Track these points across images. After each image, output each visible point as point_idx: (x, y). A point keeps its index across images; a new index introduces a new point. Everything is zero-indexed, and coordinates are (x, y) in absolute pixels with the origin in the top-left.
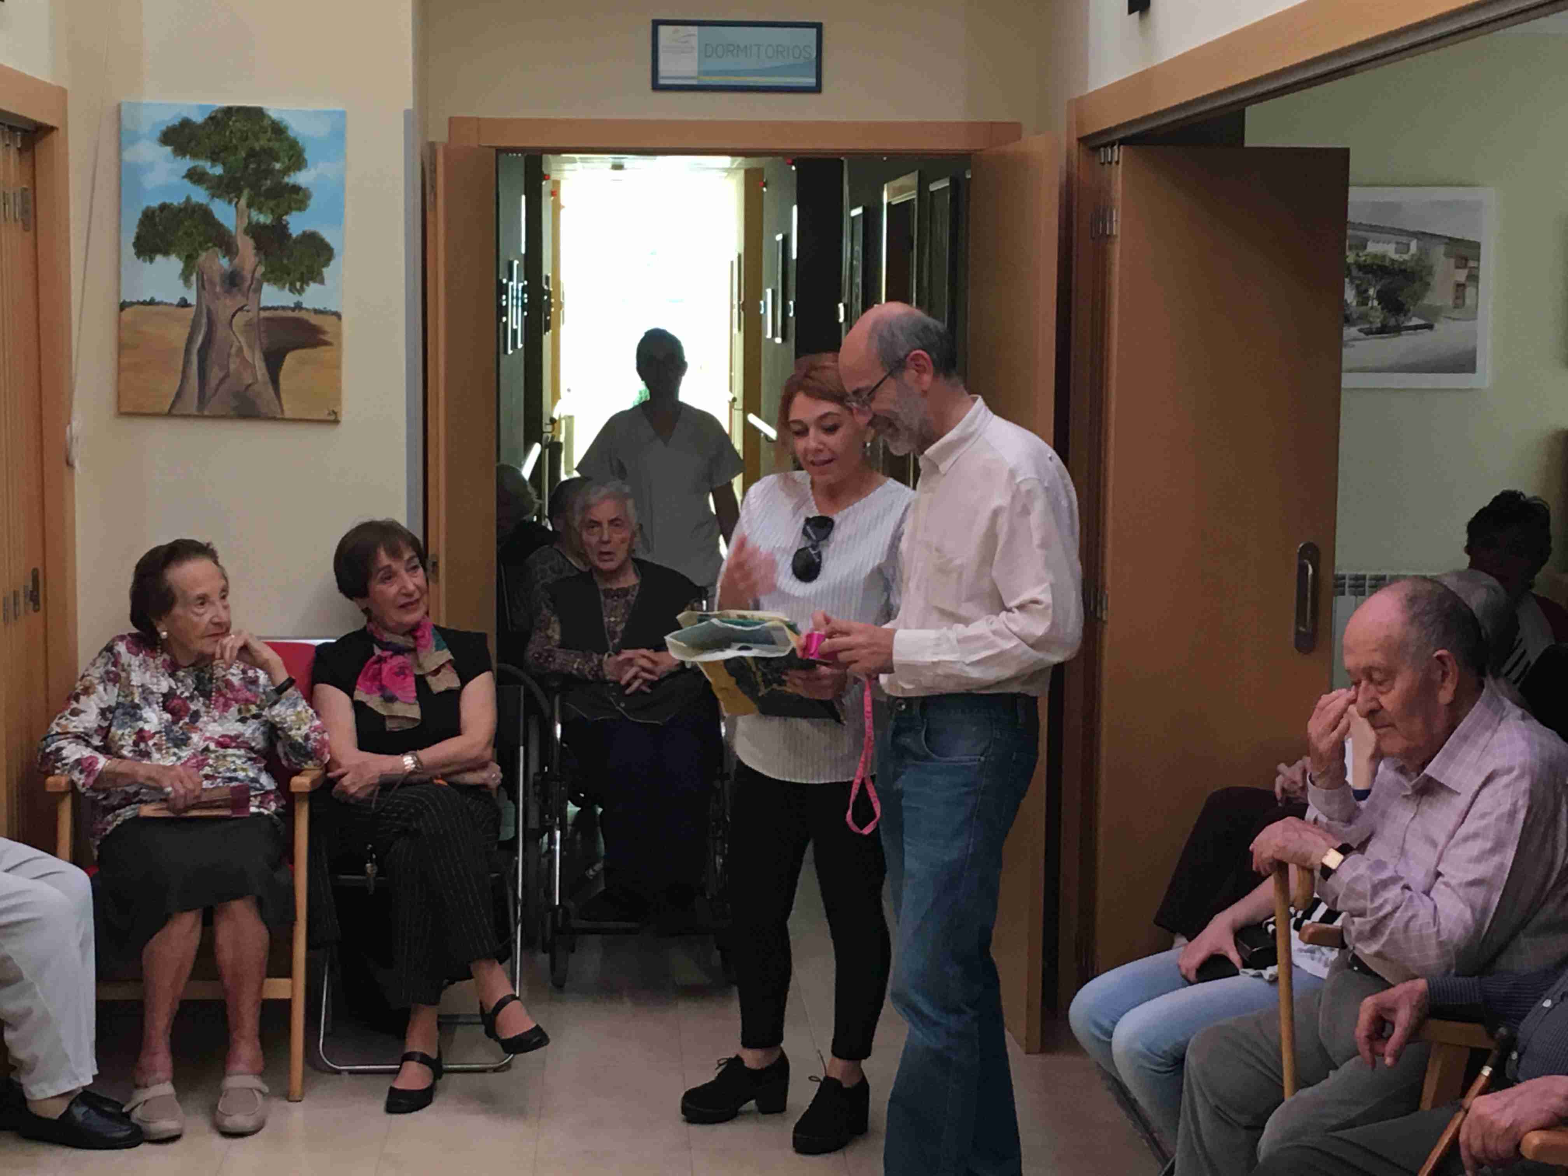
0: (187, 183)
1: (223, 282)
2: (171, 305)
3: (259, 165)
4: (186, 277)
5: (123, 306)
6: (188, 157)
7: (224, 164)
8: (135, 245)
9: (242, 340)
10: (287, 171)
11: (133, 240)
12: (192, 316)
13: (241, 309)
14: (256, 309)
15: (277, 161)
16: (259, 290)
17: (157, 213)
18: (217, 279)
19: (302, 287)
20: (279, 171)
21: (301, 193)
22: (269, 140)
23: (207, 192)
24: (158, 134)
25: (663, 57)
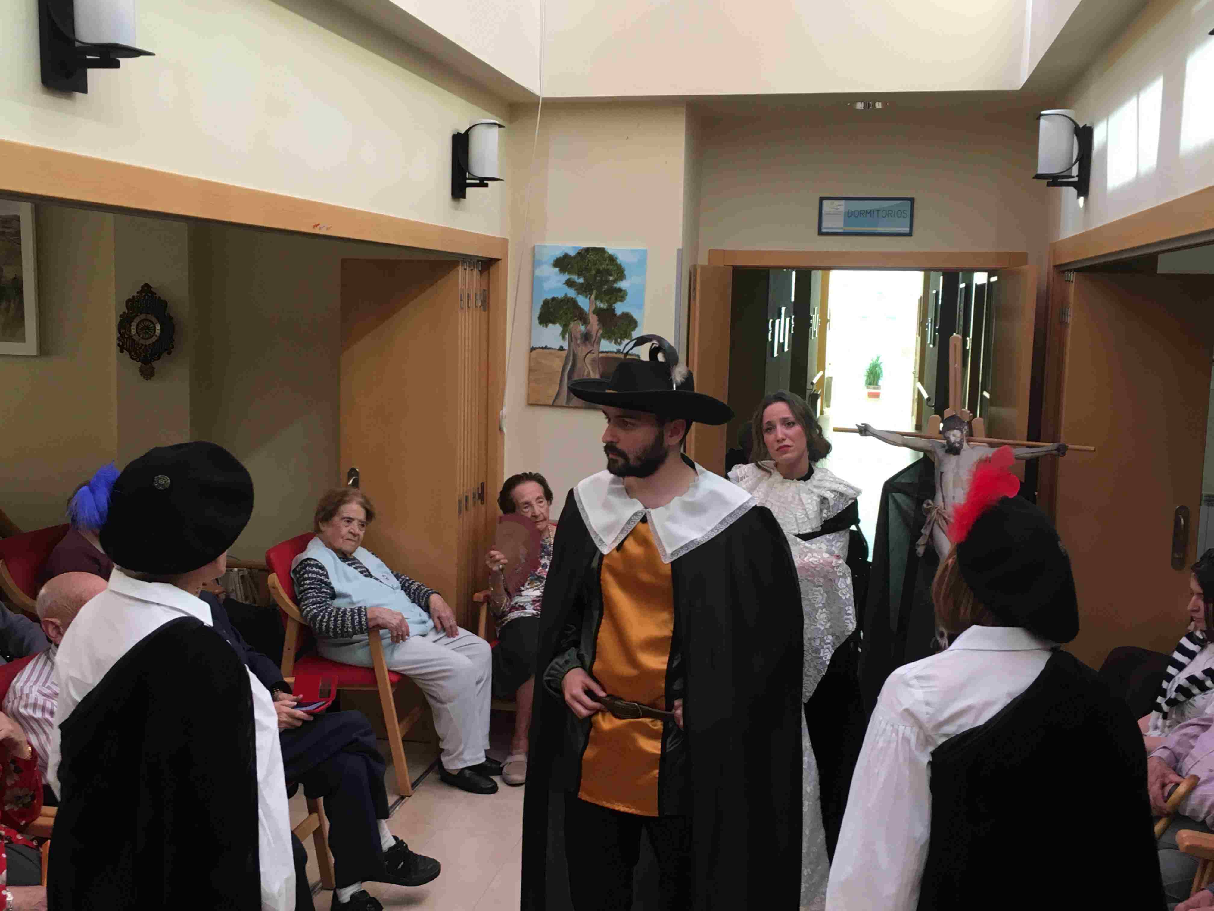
0: (565, 287)
1: (582, 338)
2: (555, 349)
3: (602, 278)
4: (563, 335)
5: (532, 349)
6: (566, 273)
7: (584, 277)
8: (539, 318)
9: (590, 368)
10: (615, 281)
11: (538, 316)
12: (565, 356)
13: (589, 352)
14: (597, 353)
15: (611, 275)
16: (599, 343)
17: (550, 302)
18: (579, 337)
19: (621, 341)
20: (612, 281)
21: (622, 293)
22: (607, 265)
23: (576, 292)
24: (552, 262)
25: (824, 218)
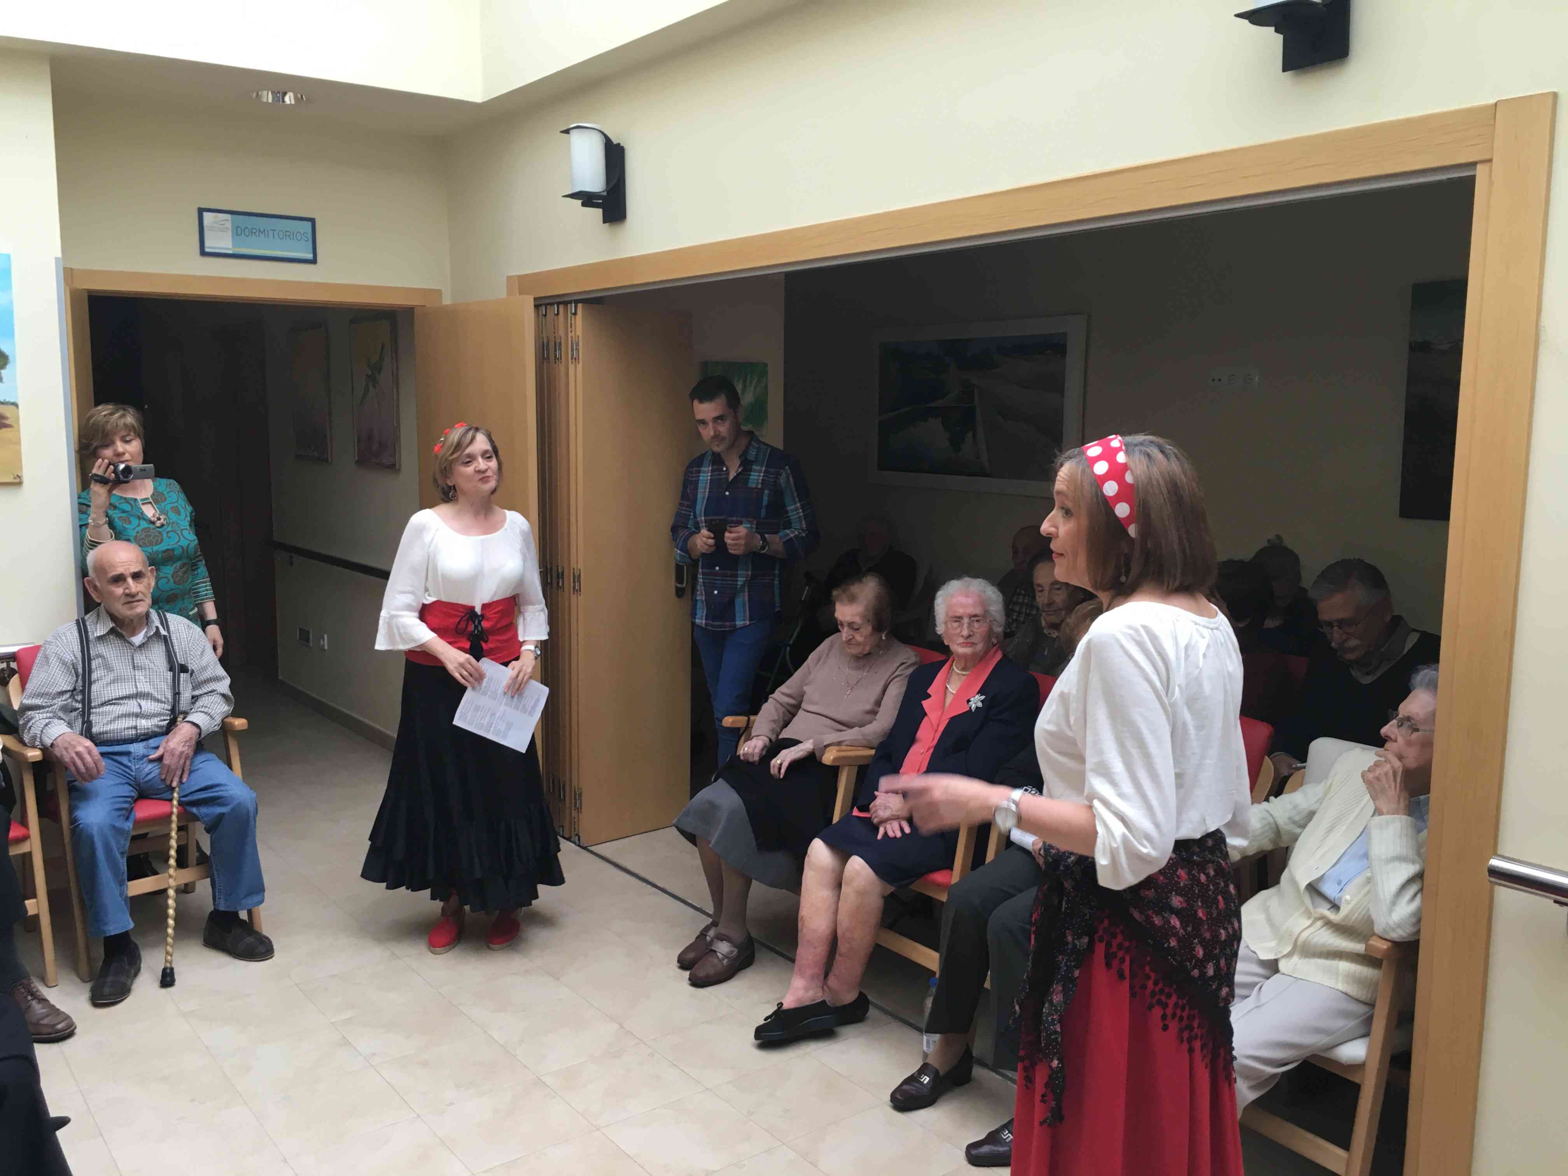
25: (207, 234)
